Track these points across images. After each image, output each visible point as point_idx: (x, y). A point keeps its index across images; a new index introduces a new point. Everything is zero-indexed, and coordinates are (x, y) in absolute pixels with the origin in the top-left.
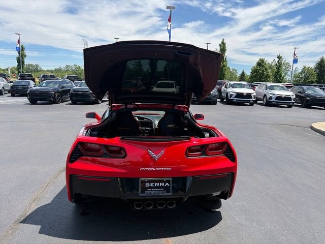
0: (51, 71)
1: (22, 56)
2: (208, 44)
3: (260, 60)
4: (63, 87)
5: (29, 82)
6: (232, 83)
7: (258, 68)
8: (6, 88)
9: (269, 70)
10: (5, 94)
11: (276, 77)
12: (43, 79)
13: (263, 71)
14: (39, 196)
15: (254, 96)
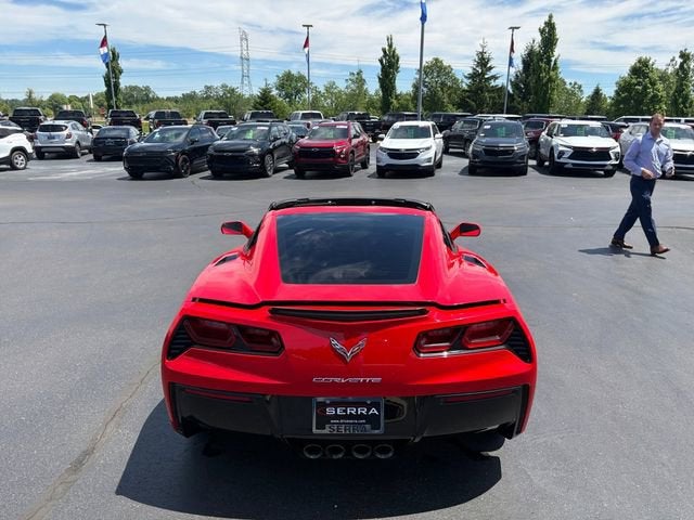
0: (176, 100)
1: (114, 72)
2: (513, 28)
3: (640, 61)
4: (193, 142)
5: (128, 130)
6: (565, 123)
7: (634, 81)
8: (84, 144)
9: (660, 86)
10: (83, 154)
11: (675, 103)
12: (156, 121)
13: (645, 88)
14: (124, 405)
15: (615, 154)
